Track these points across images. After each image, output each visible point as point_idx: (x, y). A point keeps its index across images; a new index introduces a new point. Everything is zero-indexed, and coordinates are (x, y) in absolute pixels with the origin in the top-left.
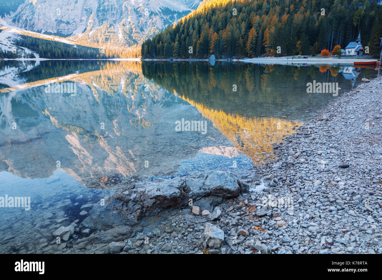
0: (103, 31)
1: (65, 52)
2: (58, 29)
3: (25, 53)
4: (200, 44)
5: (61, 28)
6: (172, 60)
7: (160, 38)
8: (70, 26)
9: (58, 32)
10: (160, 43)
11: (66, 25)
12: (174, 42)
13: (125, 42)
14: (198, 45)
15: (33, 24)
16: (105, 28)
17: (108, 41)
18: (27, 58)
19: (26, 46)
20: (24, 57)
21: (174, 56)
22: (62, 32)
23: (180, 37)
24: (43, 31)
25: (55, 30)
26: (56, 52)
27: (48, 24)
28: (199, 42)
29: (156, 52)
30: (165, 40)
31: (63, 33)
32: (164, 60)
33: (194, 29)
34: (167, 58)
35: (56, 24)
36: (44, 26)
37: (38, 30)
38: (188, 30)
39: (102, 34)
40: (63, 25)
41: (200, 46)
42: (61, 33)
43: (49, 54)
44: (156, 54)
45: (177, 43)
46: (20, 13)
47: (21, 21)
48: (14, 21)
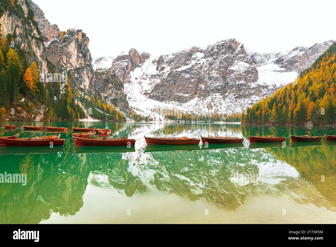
7: (258, 107)
10: (259, 111)
12: (272, 110)
14: (294, 113)
23: (277, 106)
29: (255, 118)
30: (263, 108)
33: (290, 99)
38: (285, 100)
41: (296, 113)
45: (274, 110)
46: (155, 90)
47: (155, 95)
48: (150, 96)
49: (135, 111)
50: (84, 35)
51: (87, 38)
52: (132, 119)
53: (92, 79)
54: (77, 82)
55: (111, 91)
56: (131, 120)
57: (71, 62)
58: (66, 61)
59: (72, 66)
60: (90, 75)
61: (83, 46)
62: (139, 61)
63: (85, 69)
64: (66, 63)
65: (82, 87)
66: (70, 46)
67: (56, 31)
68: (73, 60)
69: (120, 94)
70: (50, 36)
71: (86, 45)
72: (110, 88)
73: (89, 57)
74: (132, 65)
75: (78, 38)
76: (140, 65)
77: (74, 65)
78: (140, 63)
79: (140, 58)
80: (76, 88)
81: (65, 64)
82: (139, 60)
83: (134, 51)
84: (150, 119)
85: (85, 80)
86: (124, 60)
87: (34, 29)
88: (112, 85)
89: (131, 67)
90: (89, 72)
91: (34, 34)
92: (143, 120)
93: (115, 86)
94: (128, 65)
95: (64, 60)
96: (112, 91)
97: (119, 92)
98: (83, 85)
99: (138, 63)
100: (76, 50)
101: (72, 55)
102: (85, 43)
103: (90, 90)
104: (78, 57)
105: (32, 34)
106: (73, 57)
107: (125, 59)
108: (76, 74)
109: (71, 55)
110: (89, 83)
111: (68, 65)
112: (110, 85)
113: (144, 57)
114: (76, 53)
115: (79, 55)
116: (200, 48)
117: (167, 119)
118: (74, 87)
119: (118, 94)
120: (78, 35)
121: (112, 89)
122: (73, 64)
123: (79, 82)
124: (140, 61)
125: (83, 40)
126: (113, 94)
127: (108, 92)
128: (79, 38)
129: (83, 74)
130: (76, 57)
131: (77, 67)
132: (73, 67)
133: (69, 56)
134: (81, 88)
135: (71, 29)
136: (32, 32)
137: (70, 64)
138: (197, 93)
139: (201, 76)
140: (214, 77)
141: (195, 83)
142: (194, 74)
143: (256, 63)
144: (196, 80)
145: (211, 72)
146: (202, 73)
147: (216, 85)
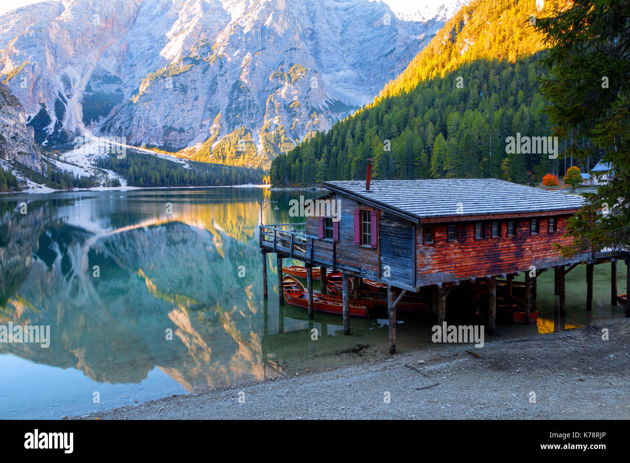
0: (233, 141)
1: (167, 176)
2: (166, 141)
3: (107, 179)
4: (357, 162)
5: (170, 138)
6: (314, 189)
7: (297, 154)
8: (183, 136)
9: (165, 145)
10: (297, 161)
11: (178, 133)
12: (319, 159)
13: (267, 158)
14: (354, 165)
15: (130, 134)
16: (237, 136)
17: (240, 156)
18: (108, 186)
19: (111, 168)
20: (104, 185)
21: (318, 183)
22: (171, 144)
23: (329, 151)
24: (144, 144)
25: (161, 142)
26: (153, 177)
27: (152, 133)
28: (355, 159)
29: (289, 176)
30: (304, 156)
31: (173, 146)
32: (302, 189)
33: (353, 137)
34: (307, 186)
35: (163, 132)
36: (146, 136)
37: (136, 143)
38: (344, 139)
39: (232, 146)
40: (173, 133)
41: (357, 165)
42: (170, 146)
43: (141, 180)
44: (289, 180)
45: (323, 160)
46: (112, 118)
47: (112, 130)
48: (103, 130)
49: (58, 164)
52: (43, 186)
56: (41, 187)
62: (72, 53)
74: (56, 61)
76: (76, 61)
79: (75, 44)
82: (72, 48)
89: (51, 65)
92: (76, 185)
94: (46, 59)
97: (12, 123)
99: (70, 57)
113: (85, 43)
119: (7, 126)
124: (75, 50)
138: (205, 125)
139: (212, 89)
140: (240, 91)
141: (200, 103)
142: (198, 84)
143: (323, 67)
144: (203, 98)
145: (234, 81)
146: (214, 83)
147: (244, 108)
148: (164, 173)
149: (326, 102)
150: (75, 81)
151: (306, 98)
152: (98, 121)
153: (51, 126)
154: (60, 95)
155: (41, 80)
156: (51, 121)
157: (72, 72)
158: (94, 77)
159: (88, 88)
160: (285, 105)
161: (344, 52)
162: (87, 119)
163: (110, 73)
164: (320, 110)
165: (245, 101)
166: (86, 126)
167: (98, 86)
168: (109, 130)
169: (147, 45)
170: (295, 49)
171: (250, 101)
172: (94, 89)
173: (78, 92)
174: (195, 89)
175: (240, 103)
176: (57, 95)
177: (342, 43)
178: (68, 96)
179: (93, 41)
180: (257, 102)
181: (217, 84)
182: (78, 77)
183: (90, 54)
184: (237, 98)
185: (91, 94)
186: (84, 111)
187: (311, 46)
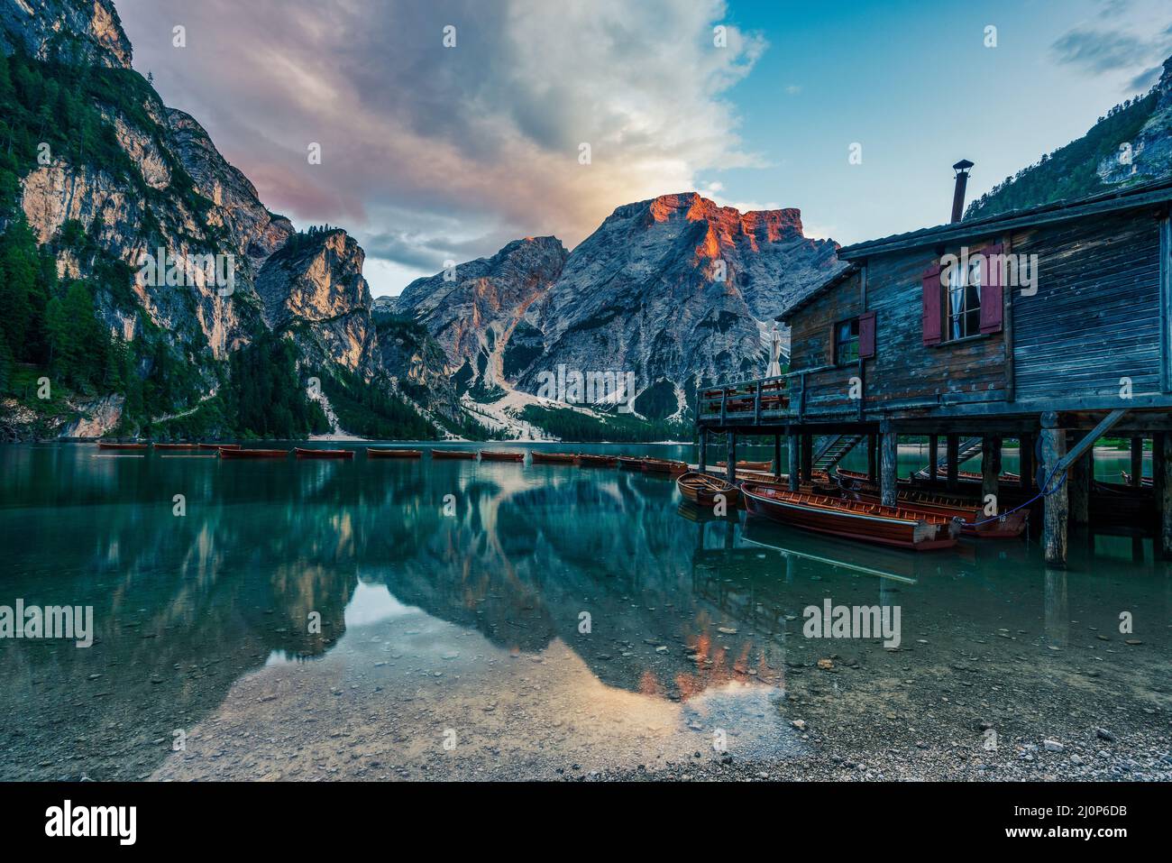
1: (583, 430)
19: (526, 420)
46: (531, 371)
47: (530, 383)
48: (520, 384)
49: (476, 416)
50: (350, 242)
51: (358, 248)
53: (367, 342)
54: (330, 350)
55: (415, 371)
57: (314, 303)
58: (303, 301)
59: (317, 312)
60: (362, 334)
61: (348, 267)
62: (497, 308)
63: (349, 321)
64: (300, 306)
65: (343, 361)
66: (312, 267)
67: (284, 232)
68: (321, 300)
69: (439, 379)
70: (269, 245)
71: (355, 265)
72: (414, 365)
73: (361, 293)
74: (482, 316)
75: (334, 248)
76: (501, 315)
77: (322, 311)
78: (500, 310)
79: (501, 300)
80: (325, 362)
81: (299, 309)
82: (498, 303)
83: (487, 284)
84: (507, 436)
85: (350, 346)
86: (462, 305)
87: (188, 218)
88: (421, 357)
89: (478, 320)
90: (361, 328)
91: (186, 230)
92: (491, 437)
93: (428, 360)
94: (473, 315)
95: (294, 298)
96: (420, 372)
97: (437, 375)
98: (343, 358)
99: (496, 312)
100: (329, 276)
101: (319, 287)
102: (353, 261)
103: (363, 369)
104: (333, 292)
105: (180, 230)
106: (319, 292)
107: (464, 303)
108: (326, 332)
109: (316, 288)
110: (359, 354)
111: (307, 310)
112: (415, 359)
114: (327, 282)
115: (336, 289)
116: (635, 279)
117: (546, 436)
118: (320, 362)
119: (433, 378)
120: (335, 242)
121: (420, 367)
122: (319, 308)
123: (334, 350)
124: (501, 305)
125: (347, 254)
126: (422, 379)
127: (410, 373)
128: (338, 249)
129: (347, 333)
130: (327, 292)
131: (330, 316)
132: (321, 315)
133: (310, 289)
134: (340, 364)
135: (318, 229)
136: (178, 226)
137: (314, 308)
139: (635, 340)
140: (664, 342)
141: (620, 356)
142: (619, 335)
143: (758, 314)
144: (624, 348)
145: (658, 331)
146: (637, 333)
147: (668, 359)
148: (579, 427)
149: (761, 352)
150: (498, 335)
151: (737, 348)
152: (517, 375)
153: (474, 379)
154: (484, 349)
155: (467, 335)
156: (473, 375)
157: (496, 326)
158: (517, 330)
159: (510, 342)
160: (713, 356)
161: (783, 297)
162: (508, 371)
163: (531, 326)
164: (754, 361)
165: (668, 353)
166: (505, 379)
167: (520, 339)
168: (527, 385)
169: (569, 298)
170: (727, 295)
171: (674, 352)
172: (516, 342)
173: (500, 346)
174: (616, 340)
175: (663, 354)
176: (481, 348)
177: (781, 287)
178: (491, 351)
179: (518, 296)
180: (681, 353)
181: (640, 334)
182: (502, 331)
183: (515, 309)
184: (660, 349)
185: (513, 347)
186: (504, 364)
187: (745, 291)
